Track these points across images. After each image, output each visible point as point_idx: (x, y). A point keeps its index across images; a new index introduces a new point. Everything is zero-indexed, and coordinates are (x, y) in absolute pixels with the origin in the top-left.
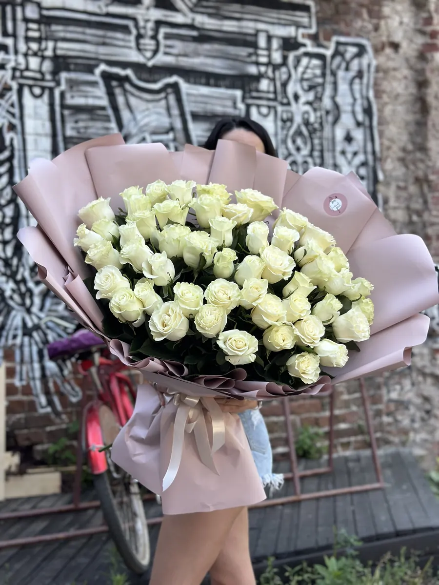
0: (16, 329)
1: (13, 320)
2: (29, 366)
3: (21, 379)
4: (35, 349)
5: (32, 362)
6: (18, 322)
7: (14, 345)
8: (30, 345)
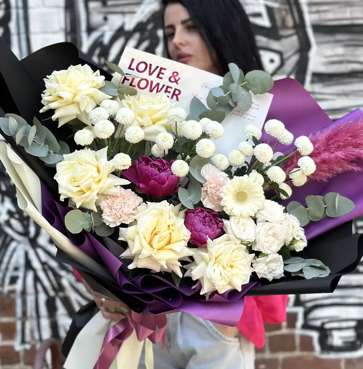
0: (16, 269)
1: (11, 257)
2: (35, 323)
3: (23, 342)
4: (42, 298)
5: (38, 316)
6: (19, 258)
7: (13, 292)
8: (37, 292)
